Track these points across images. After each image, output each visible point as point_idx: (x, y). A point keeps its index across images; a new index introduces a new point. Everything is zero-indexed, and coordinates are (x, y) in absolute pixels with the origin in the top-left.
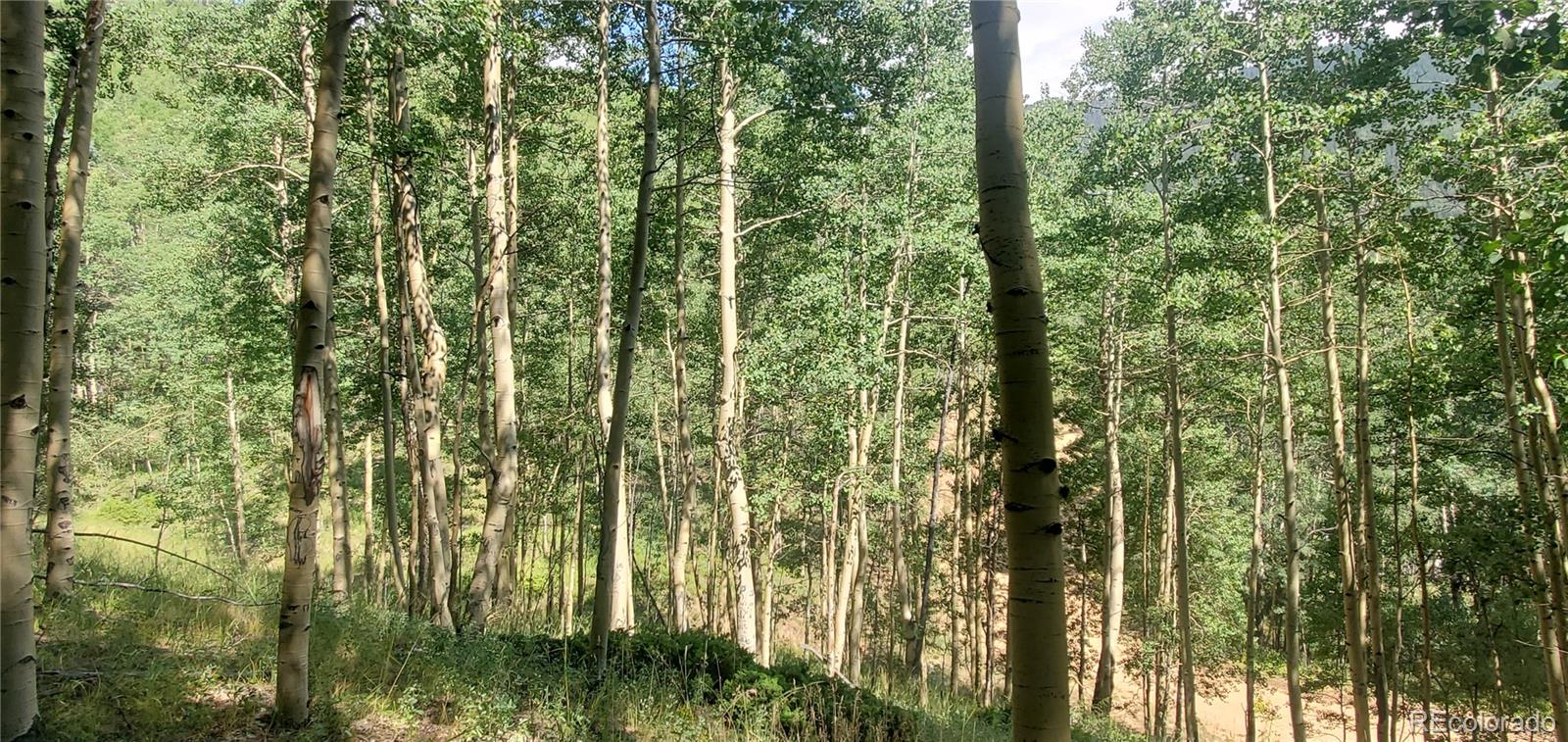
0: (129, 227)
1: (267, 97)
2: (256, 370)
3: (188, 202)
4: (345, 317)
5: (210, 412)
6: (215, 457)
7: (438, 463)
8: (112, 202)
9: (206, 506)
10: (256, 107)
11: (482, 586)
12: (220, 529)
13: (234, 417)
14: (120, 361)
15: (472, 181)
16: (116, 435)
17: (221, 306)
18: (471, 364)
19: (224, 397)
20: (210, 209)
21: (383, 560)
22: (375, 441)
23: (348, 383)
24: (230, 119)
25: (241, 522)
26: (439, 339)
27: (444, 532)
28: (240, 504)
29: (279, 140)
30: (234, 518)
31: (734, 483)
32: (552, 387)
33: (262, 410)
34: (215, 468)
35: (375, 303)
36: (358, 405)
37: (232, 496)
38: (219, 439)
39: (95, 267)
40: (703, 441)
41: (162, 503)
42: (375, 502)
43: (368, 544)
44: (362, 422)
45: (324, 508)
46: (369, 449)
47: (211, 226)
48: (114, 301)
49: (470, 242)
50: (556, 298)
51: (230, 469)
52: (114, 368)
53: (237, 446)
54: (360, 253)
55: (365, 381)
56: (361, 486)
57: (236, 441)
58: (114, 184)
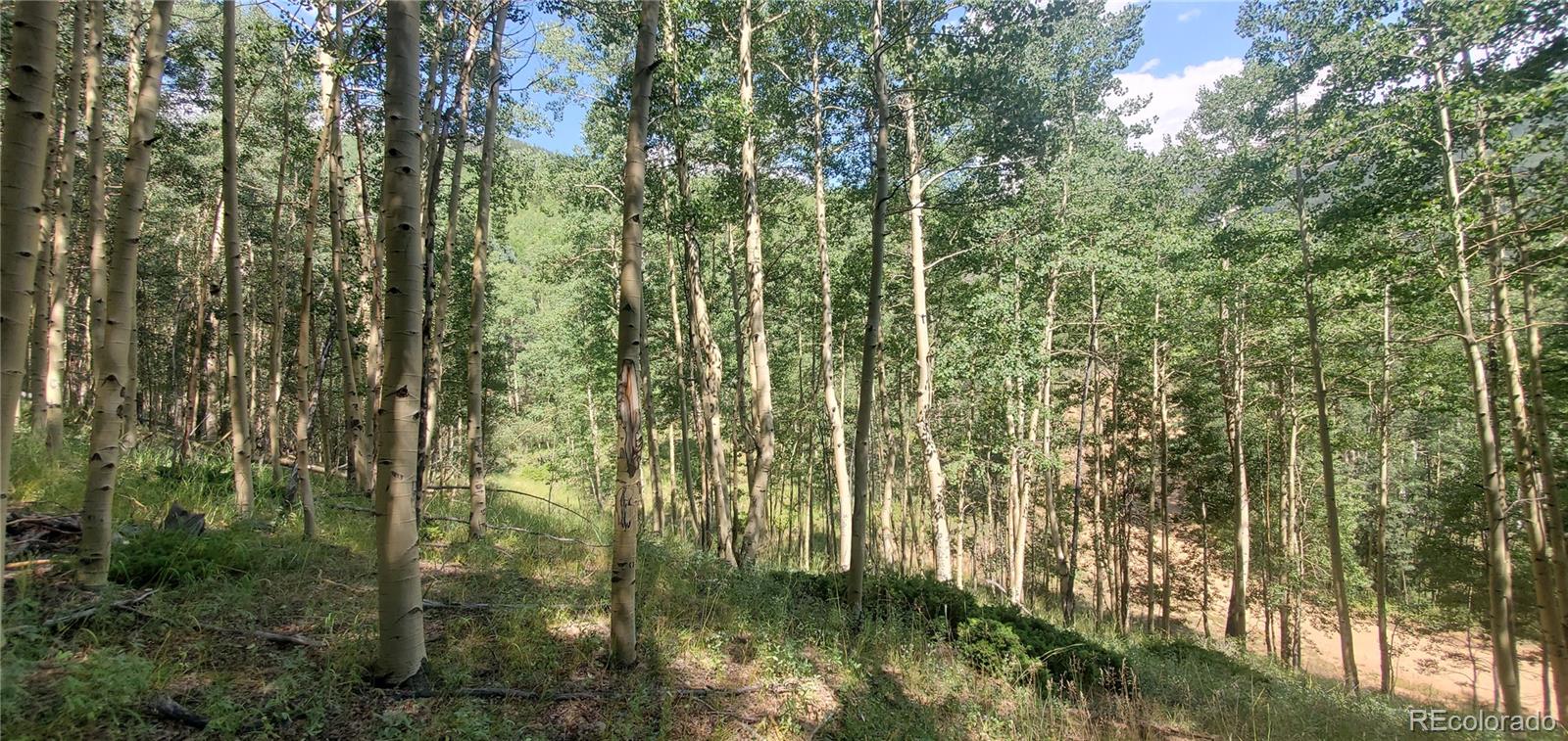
0: (534, 302)
1: (606, 208)
2: (604, 384)
3: (561, 278)
4: (655, 348)
5: (578, 411)
6: (583, 439)
7: (719, 441)
8: (524, 287)
9: (578, 470)
10: (598, 215)
11: (752, 531)
12: (587, 484)
13: (592, 414)
14: (532, 383)
15: (731, 252)
16: (526, 425)
17: (583, 345)
18: (736, 376)
19: (586, 402)
20: (574, 283)
21: (683, 507)
22: (675, 428)
23: (657, 391)
24: (584, 225)
25: (599, 480)
26: (716, 354)
27: (725, 490)
28: (597, 469)
29: (613, 236)
30: (595, 477)
31: (930, 455)
32: (787, 389)
33: (608, 409)
34: (583, 446)
35: (673, 335)
36: (664, 405)
37: (593, 464)
38: (584, 428)
39: (516, 326)
40: (895, 425)
41: (552, 469)
42: (676, 468)
43: (673, 495)
44: (667, 416)
45: (645, 472)
46: (672, 433)
47: (576, 294)
48: (526, 346)
49: (731, 294)
50: (787, 328)
51: (592, 446)
52: (527, 386)
53: (595, 432)
54: (662, 306)
55: (667, 389)
56: (667, 458)
57: (595, 430)
58: (524, 277)
